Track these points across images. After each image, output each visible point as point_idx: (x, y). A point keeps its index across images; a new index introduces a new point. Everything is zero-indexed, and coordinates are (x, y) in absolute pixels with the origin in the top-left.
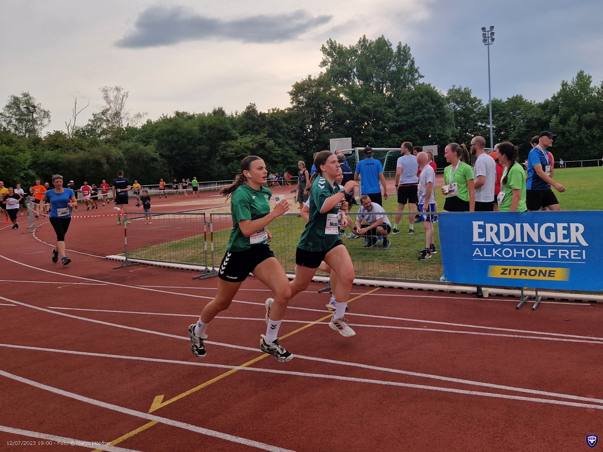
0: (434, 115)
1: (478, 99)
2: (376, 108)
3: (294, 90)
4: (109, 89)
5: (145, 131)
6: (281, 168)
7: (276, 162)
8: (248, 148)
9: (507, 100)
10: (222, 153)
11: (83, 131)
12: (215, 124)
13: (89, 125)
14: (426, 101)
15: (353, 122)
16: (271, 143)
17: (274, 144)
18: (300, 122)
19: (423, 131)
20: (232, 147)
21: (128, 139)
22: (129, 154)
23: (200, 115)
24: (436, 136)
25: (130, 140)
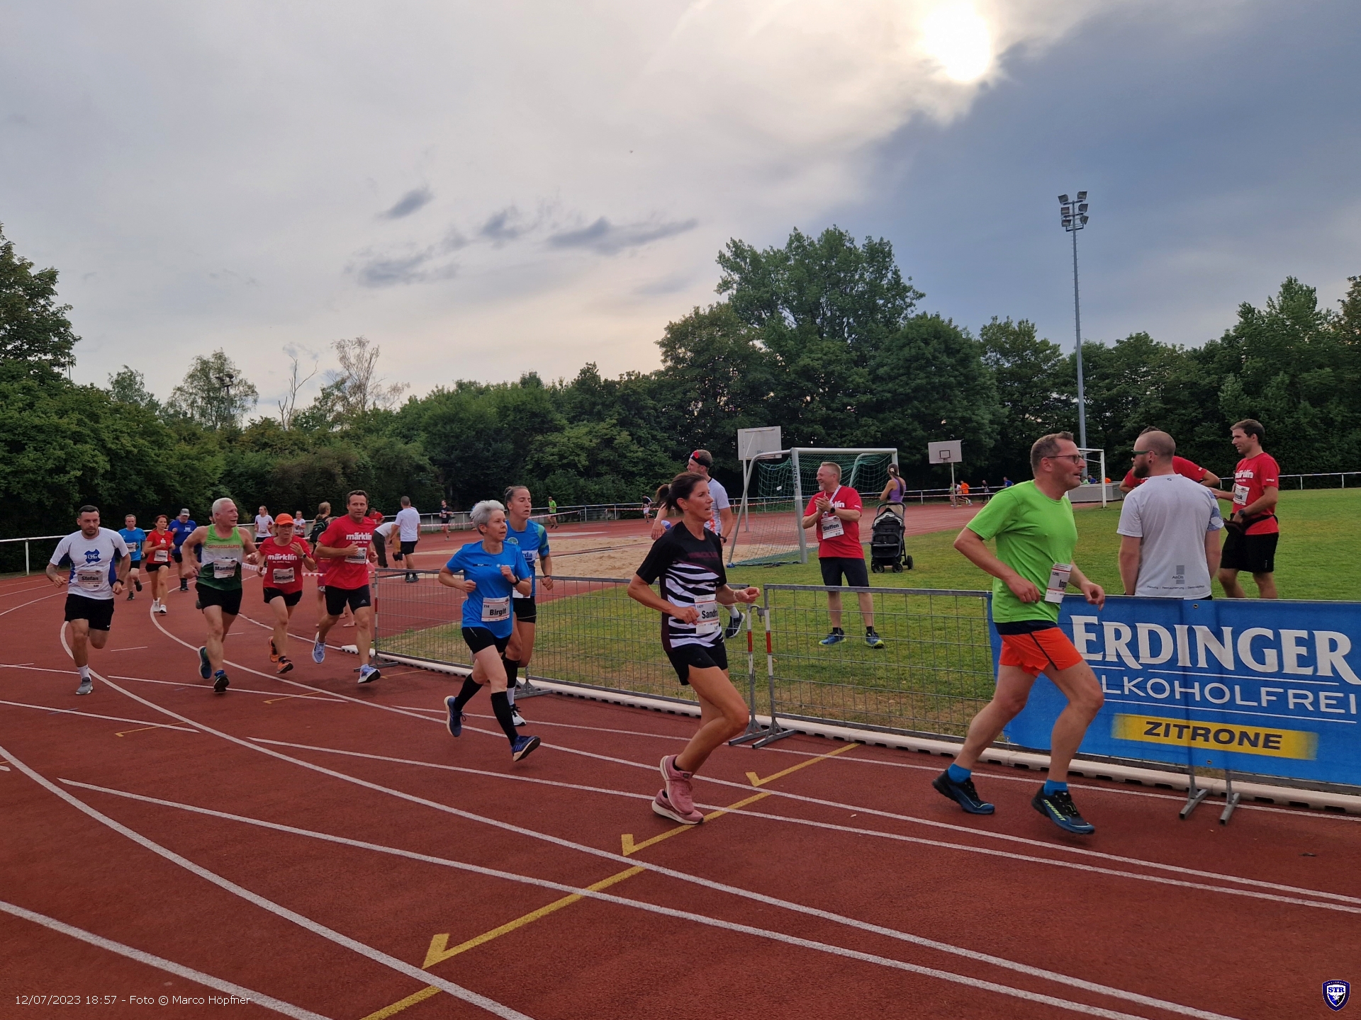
0: (951, 378)
1: (1051, 344)
2: (831, 368)
3: (669, 336)
4: (348, 343)
5: (405, 417)
6: (642, 485)
7: (632, 474)
8: (582, 448)
9: (1115, 345)
10: (536, 456)
11: (306, 417)
12: (524, 403)
13: (315, 407)
14: (935, 350)
15: (781, 395)
16: (624, 437)
17: (630, 438)
18: (679, 397)
19: (926, 412)
20: (555, 445)
21: (377, 431)
22: (379, 459)
23: (499, 385)
24: (958, 422)
25: (381, 433)
